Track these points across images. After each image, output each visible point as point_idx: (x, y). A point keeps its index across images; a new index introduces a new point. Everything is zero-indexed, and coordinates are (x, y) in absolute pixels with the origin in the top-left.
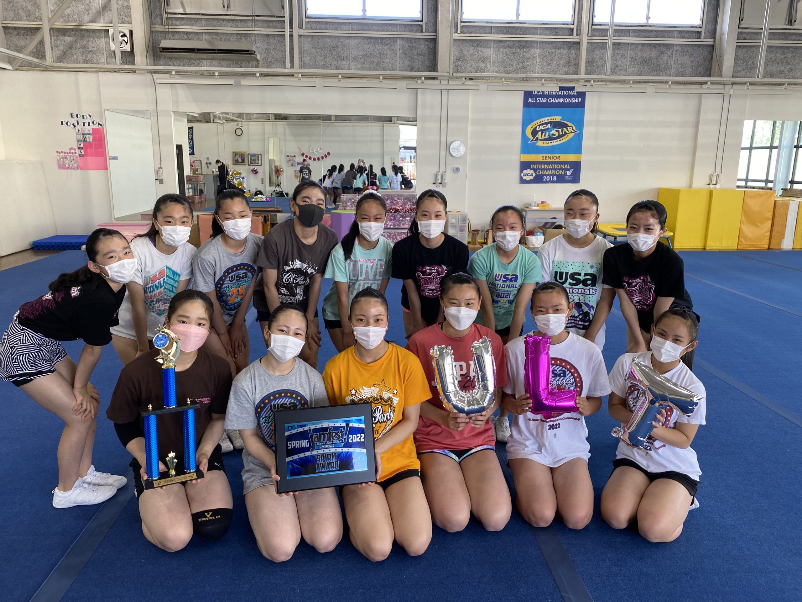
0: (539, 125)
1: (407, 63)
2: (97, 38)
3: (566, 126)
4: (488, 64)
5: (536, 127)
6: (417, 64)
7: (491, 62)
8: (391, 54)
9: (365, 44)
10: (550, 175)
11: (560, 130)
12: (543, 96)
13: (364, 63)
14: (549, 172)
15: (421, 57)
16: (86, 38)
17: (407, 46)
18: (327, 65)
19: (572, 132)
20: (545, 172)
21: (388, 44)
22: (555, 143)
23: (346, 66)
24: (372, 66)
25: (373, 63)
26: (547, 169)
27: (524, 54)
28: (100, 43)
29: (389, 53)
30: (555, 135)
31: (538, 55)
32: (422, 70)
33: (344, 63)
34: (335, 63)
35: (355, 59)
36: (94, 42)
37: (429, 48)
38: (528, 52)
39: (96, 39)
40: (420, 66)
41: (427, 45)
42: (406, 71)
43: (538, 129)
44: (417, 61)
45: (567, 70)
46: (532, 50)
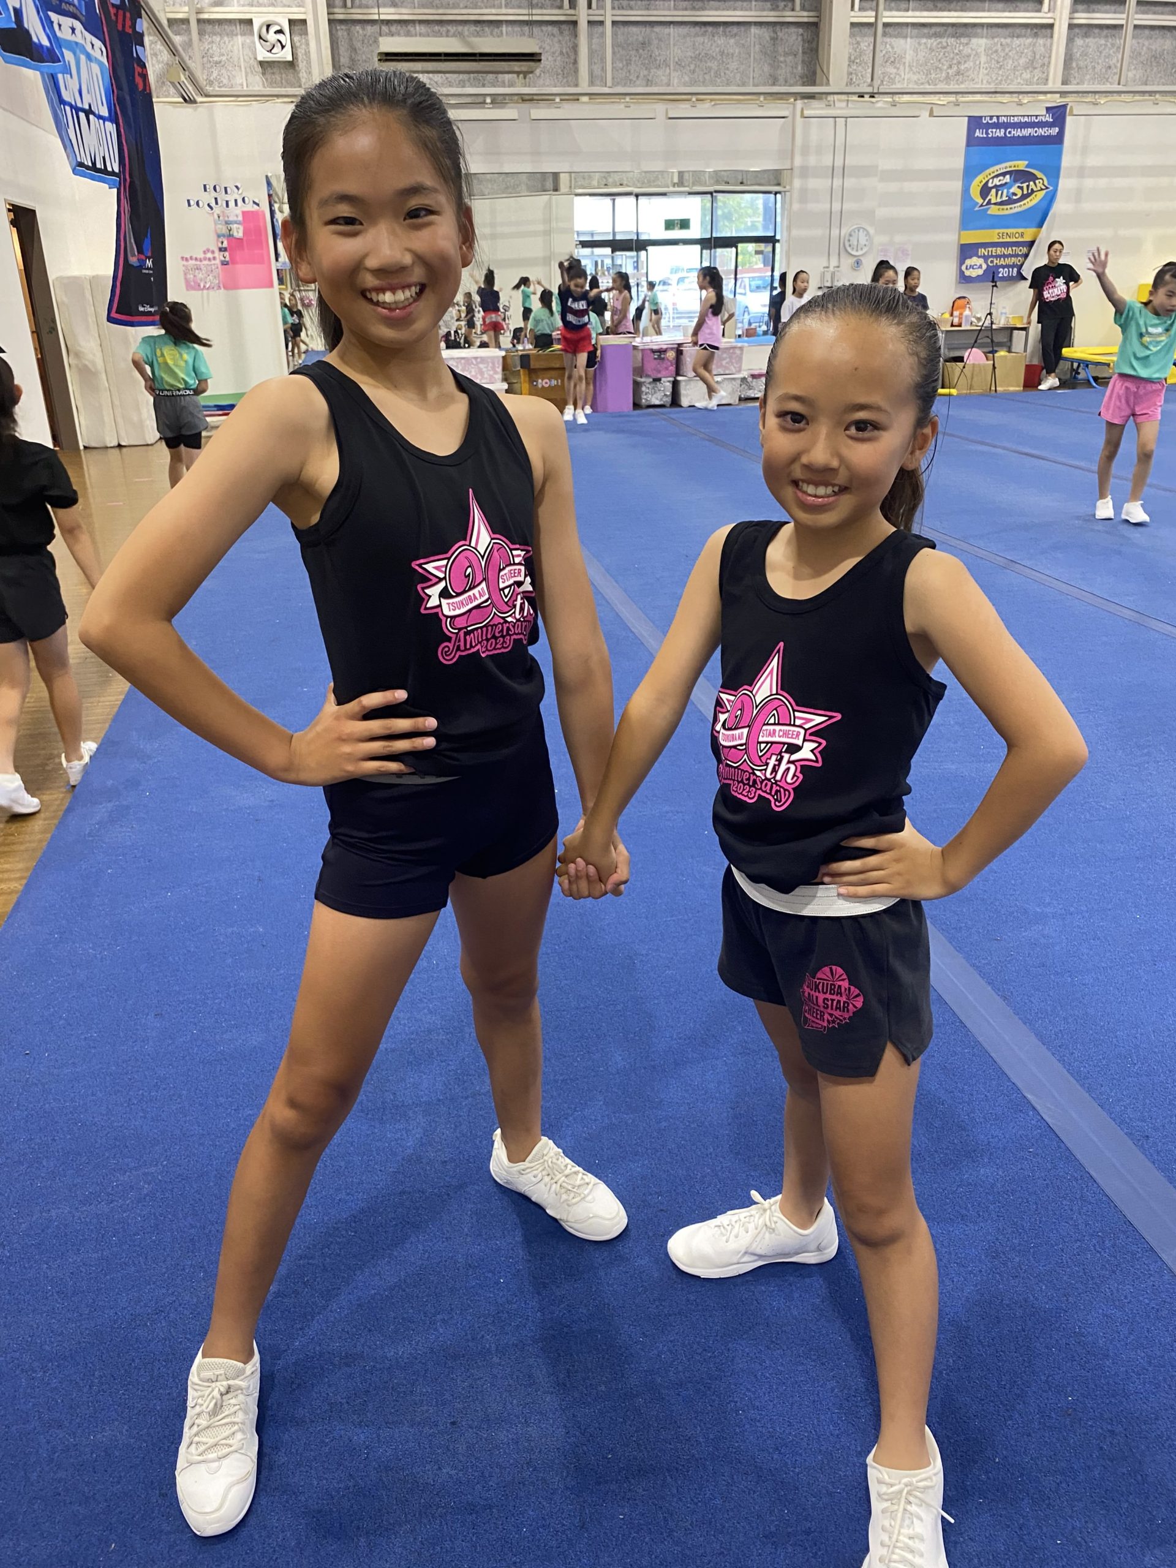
0: (993, 178)
1: (766, 69)
2: (228, 35)
3: (1034, 178)
4: (902, 68)
5: (987, 182)
6: (783, 72)
7: (907, 64)
8: (740, 53)
9: (697, 35)
10: (1008, 266)
11: (1025, 185)
12: (997, 126)
13: (694, 72)
14: (1009, 261)
15: (791, 58)
16: (207, 37)
17: (768, 39)
18: (631, 77)
19: (1042, 189)
20: (1002, 262)
21: (736, 35)
22: (1017, 208)
23: (663, 78)
24: (707, 77)
25: (709, 72)
26: (1004, 256)
27: (961, 48)
28: (232, 46)
29: (737, 51)
30: (1016, 195)
31: (983, 49)
32: (792, 82)
33: (660, 72)
34: (646, 72)
35: (679, 64)
36: (222, 45)
37: (803, 40)
38: (967, 44)
39: (226, 38)
40: (788, 75)
41: (802, 35)
42: (764, 85)
43: (990, 185)
44: (783, 65)
45: (1029, 76)
46: (974, 41)
